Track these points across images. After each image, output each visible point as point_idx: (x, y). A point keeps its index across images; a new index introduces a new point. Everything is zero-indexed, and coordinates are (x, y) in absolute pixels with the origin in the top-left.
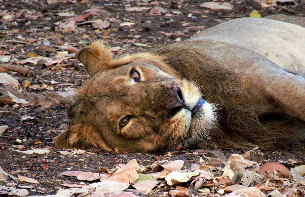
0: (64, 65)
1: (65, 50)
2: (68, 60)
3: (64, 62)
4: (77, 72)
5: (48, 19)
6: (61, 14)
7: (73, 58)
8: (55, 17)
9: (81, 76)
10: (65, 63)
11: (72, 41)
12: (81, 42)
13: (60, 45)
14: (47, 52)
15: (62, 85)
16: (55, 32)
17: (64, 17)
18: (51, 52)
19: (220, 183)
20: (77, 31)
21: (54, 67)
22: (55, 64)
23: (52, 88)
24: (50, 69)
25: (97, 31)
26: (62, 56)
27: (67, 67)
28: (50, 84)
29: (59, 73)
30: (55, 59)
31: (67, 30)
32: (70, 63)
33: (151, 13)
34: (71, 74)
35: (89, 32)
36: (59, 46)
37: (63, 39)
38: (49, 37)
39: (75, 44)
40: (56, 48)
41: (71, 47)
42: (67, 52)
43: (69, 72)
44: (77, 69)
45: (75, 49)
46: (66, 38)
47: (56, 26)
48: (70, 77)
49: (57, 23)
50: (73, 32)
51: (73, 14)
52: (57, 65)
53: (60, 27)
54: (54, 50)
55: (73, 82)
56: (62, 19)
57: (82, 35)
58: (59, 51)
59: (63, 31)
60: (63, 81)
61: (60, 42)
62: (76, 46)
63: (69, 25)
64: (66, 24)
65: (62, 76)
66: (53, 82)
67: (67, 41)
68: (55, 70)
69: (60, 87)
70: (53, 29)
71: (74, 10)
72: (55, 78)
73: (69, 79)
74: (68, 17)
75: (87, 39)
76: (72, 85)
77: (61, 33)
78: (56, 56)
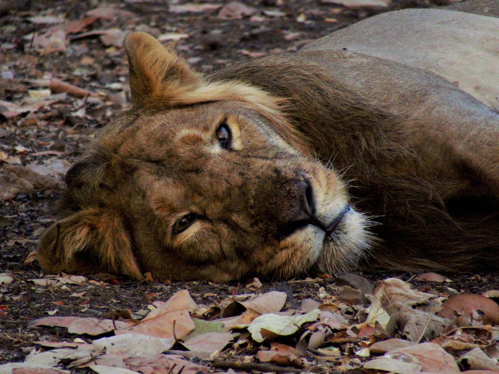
0: (42, 115)
1: (45, 88)
2: (51, 105)
3: (41, 109)
4: (69, 130)
5: (11, 28)
6: (37, 19)
7: (60, 102)
8: (24, 26)
9: (77, 136)
10: (46, 112)
11: (59, 70)
12: (77, 72)
13: (35, 77)
14: (7, 91)
15: (38, 154)
16: (24, 53)
17: (43, 25)
18: (16, 92)
19: (362, 336)
20: (69, 52)
21: (23, 119)
22: (24, 115)
23: (17, 160)
24: (15, 124)
25: (111, 51)
26: (40, 98)
27: (49, 119)
28: (14, 153)
29: (32, 132)
30: (24, 104)
31: (50, 50)
32: (55, 112)
33: (222, 16)
34: (58, 132)
35: (95, 52)
36: (32, 81)
37: (40, 66)
38: (12, 64)
39: (65, 76)
40: (27, 83)
41: (57, 82)
42: (48, 92)
43: (52, 129)
44: (69, 122)
45: (66, 84)
46: (47, 65)
47: (27, 41)
48: (54, 138)
49: (29, 37)
50: (61, 53)
51: (61, 18)
52: (29, 116)
53: (35, 42)
54: (22, 87)
55: (61, 149)
56: (40, 28)
57: (80, 58)
58: (33, 88)
59: (42, 51)
60: (40, 147)
61: (33, 72)
62: (67, 80)
63: (53, 39)
64: (48, 37)
65: (38, 137)
66: (20, 148)
67: (50, 70)
68: (23, 126)
69: (35, 158)
70: (20, 48)
71: (63, 11)
72: (24, 140)
73: (52, 143)
74: (52, 25)
75: (90, 67)
76: (59, 154)
77: (38, 54)
78: (26, 99)
